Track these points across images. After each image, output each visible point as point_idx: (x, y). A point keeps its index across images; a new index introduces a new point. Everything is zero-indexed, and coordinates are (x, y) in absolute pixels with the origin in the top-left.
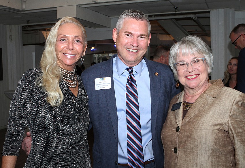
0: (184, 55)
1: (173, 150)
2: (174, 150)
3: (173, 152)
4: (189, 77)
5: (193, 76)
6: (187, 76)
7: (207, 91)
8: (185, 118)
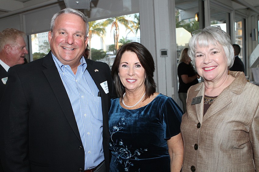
0: (201, 46)
1: (193, 146)
2: (195, 146)
3: (194, 149)
4: (206, 69)
5: (210, 68)
6: (204, 68)
7: (231, 87)
8: (206, 113)
